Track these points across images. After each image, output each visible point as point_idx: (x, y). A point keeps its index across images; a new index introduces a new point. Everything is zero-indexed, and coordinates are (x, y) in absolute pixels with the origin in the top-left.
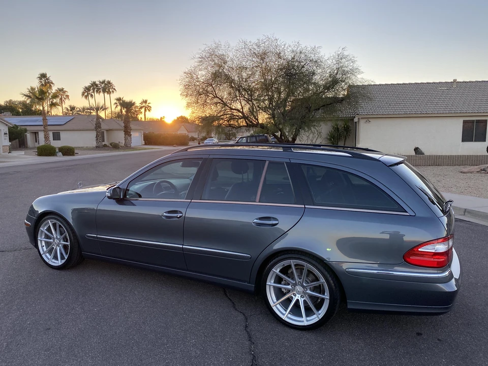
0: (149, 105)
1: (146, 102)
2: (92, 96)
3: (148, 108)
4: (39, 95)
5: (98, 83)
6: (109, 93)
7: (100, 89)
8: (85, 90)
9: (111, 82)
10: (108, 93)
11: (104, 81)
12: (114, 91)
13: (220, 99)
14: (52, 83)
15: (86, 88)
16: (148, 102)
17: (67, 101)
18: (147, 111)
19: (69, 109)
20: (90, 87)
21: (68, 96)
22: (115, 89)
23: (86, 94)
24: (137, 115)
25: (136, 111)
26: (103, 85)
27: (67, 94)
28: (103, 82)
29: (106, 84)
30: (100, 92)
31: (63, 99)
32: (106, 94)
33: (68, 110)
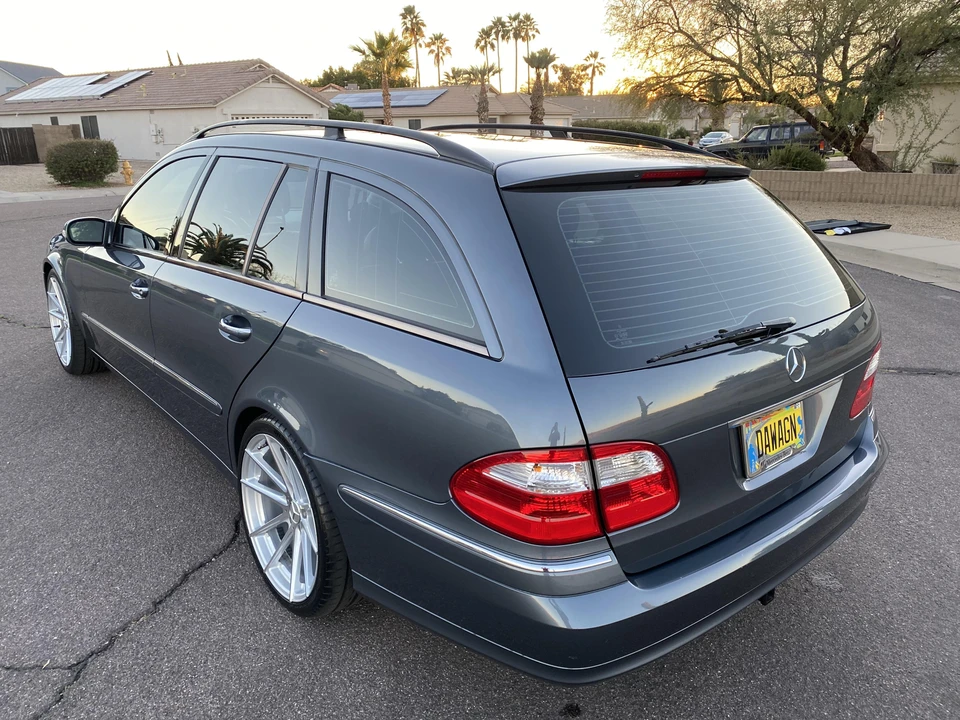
0: (602, 62)
1: (595, 56)
2: (493, 46)
3: (597, 69)
4: (378, 48)
5: (505, 19)
6: (526, 38)
7: (508, 31)
8: (481, 36)
9: (531, 17)
10: (523, 40)
11: (519, 15)
12: (536, 34)
13: (689, 37)
14: (424, 25)
15: (483, 30)
16: (599, 57)
17: (447, 58)
18: (597, 73)
19: (451, 74)
20: (491, 28)
21: (448, 49)
22: (537, 31)
23: (483, 43)
24: (581, 84)
25: (579, 76)
26: (515, 24)
27: (447, 44)
28: (516, 17)
29: (520, 22)
30: (509, 38)
31: (441, 55)
32: (520, 40)
33: (448, 76)
